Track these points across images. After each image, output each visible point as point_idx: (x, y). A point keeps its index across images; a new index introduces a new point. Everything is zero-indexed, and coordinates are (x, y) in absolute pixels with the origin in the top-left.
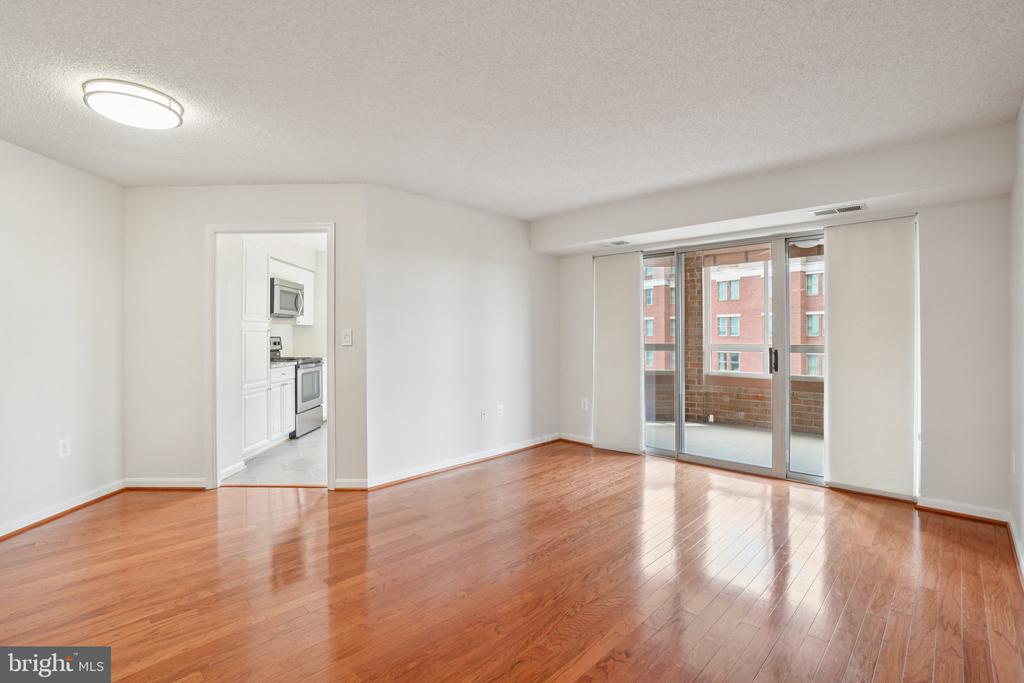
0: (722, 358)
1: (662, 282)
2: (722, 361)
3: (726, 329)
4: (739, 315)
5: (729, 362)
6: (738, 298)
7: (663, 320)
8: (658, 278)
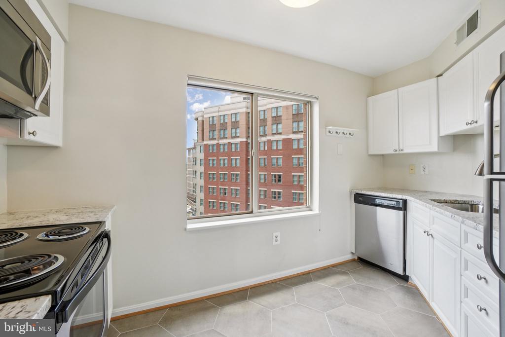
0: (273, 177)
1: (244, 140)
2: (274, 179)
3: (275, 163)
4: (282, 156)
5: (277, 179)
6: (281, 148)
7: (245, 158)
8: (242, 137)
